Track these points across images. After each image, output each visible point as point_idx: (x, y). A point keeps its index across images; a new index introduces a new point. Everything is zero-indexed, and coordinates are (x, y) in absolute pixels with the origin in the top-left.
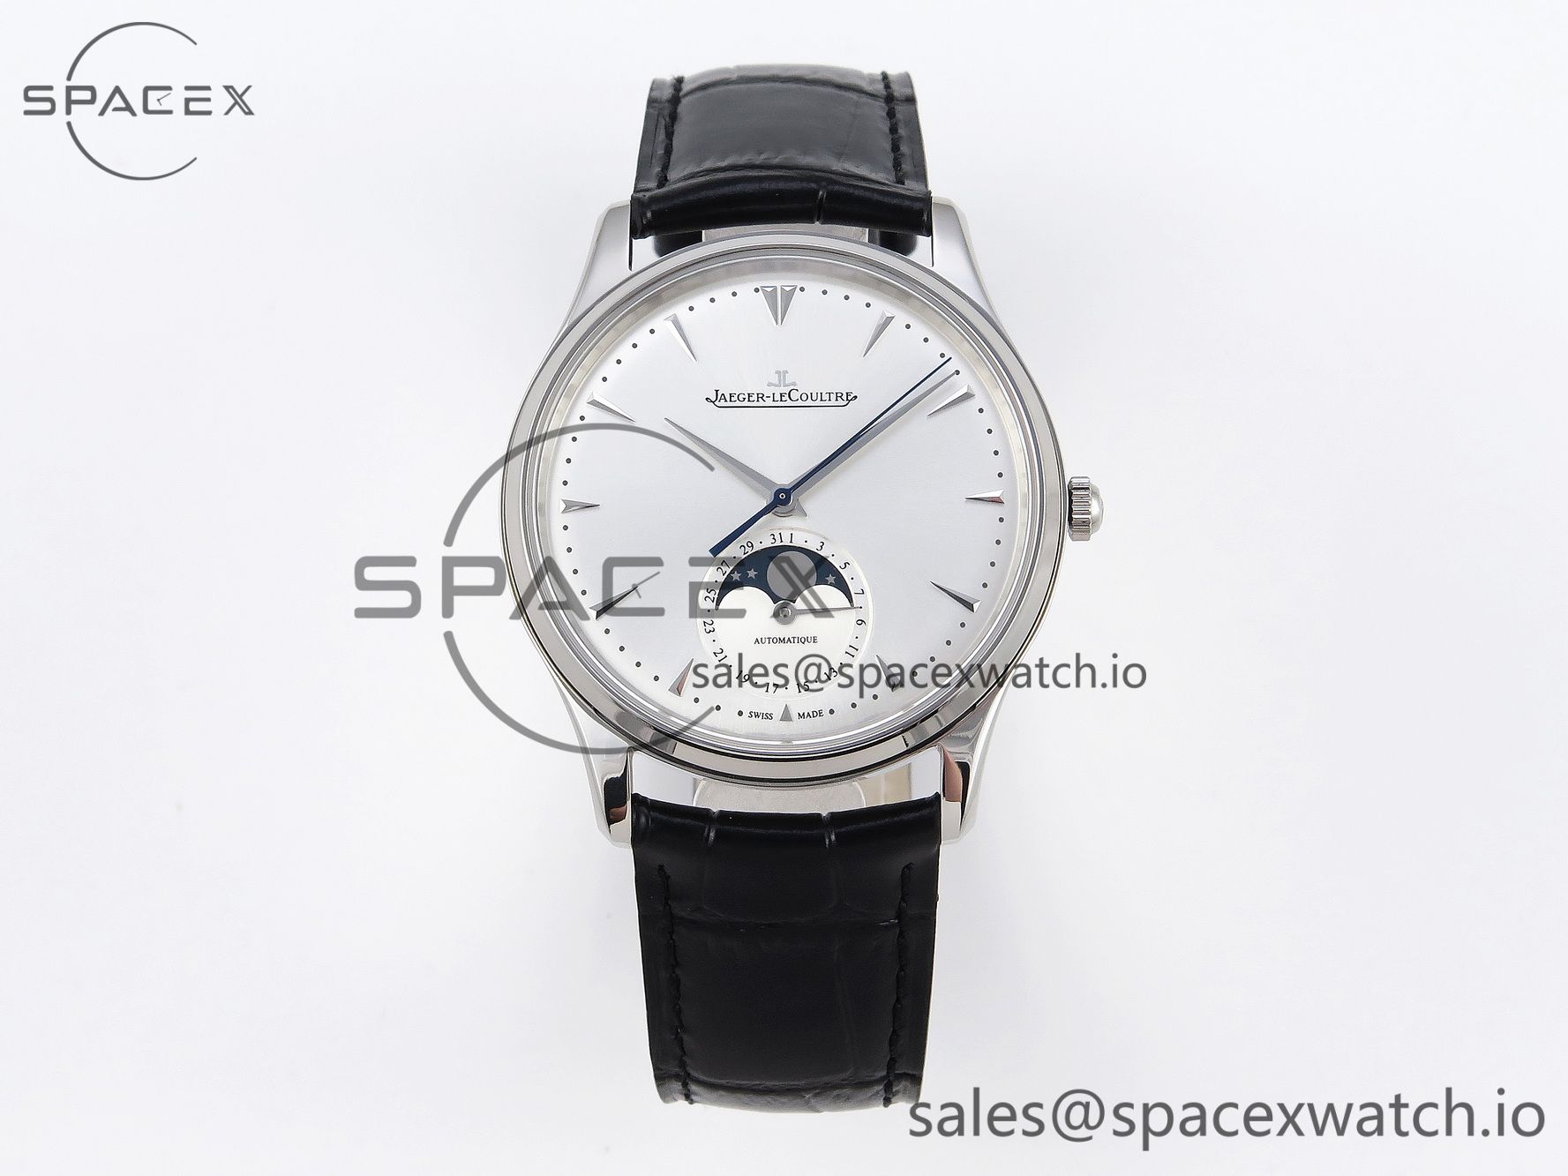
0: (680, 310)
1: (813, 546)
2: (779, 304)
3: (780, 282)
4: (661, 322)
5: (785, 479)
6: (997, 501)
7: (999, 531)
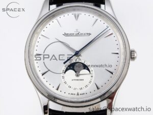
0: (58, 18)
1: (83, 62)
2: (77, 17)
3: (77, 13)
4: (55, 20)
5: (78, 49)
6: (117, 53)
7: (118, 59)
